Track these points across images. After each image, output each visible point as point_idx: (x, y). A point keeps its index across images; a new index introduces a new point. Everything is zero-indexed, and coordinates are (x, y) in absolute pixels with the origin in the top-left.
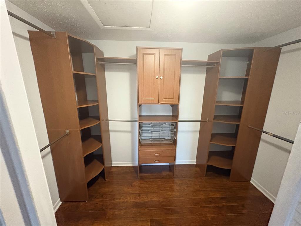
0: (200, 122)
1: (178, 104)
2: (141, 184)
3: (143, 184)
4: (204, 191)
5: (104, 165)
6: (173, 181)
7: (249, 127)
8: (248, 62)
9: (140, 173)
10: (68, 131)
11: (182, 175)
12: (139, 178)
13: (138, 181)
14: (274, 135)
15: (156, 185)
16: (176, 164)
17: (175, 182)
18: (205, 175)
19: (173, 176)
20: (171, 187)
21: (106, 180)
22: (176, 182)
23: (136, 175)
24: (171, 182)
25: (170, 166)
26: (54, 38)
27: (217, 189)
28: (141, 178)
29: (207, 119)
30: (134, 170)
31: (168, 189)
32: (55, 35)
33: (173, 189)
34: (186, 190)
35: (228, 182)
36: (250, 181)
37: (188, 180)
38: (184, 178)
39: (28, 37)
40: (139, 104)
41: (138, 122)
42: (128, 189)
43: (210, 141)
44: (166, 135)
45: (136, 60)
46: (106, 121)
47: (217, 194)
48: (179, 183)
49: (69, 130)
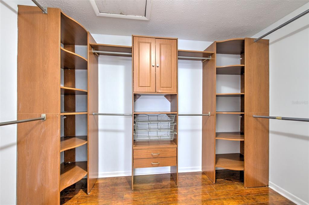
0: (202, 116)
1: (176, 93)
2: (135, 196)
3: (137, 196)
4: (216, 199)
5: (87, 171)
6: (177, 190)
7: (254, 117)
8: (241, 59)
9: (134, 183)
10: (44, 115)
11: (187, 184)
12: (133, 189)
13: (131, 192)
14: (282, 117)
15: (154, 197)
16: (178, 172)
17: (178, 191)
18: (214, 182)
19: (177, 185)
20: (174, 197)
21: (88, 194)
22: (180, 191)
23: (129, 186)
24: (174, 192)
25: (171, 175)
26: (45, 13)
27: (232, 197)
28: (135, 189)
29: (209, 113)
30: (126, 181)
31: (170, 200)
32: (47, 10)
33: (177, 199)
34: (193, 199)
35: (243, 188)
36: (268, 186)
37: (195, 188)
38: (190, 186)
39: (17, 11)
40: (134, 93)
41: (132, 116)
42: (118, 202)
43: (216, 137)
44: (166, 135)
45: (131, 48)
46: (95, 115)
47: (233, 203)
48: (184, 193)
49: (46, 115)
